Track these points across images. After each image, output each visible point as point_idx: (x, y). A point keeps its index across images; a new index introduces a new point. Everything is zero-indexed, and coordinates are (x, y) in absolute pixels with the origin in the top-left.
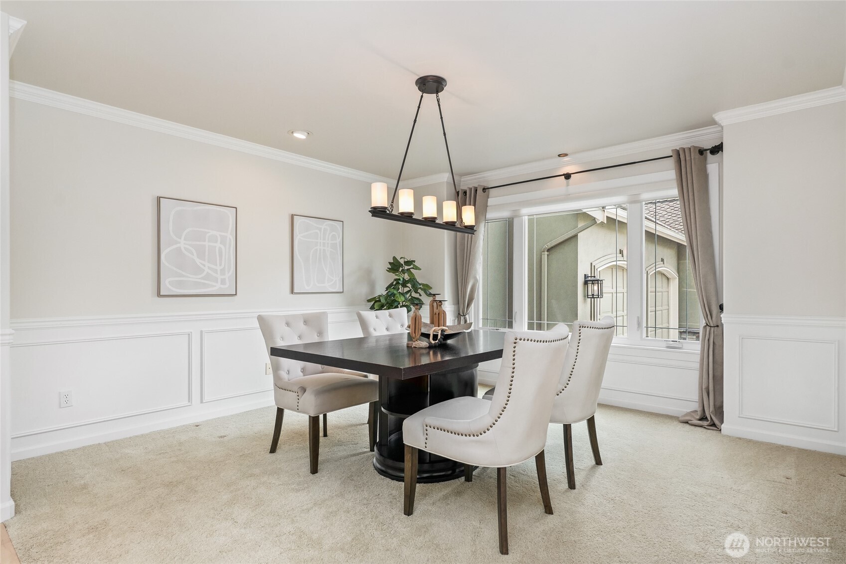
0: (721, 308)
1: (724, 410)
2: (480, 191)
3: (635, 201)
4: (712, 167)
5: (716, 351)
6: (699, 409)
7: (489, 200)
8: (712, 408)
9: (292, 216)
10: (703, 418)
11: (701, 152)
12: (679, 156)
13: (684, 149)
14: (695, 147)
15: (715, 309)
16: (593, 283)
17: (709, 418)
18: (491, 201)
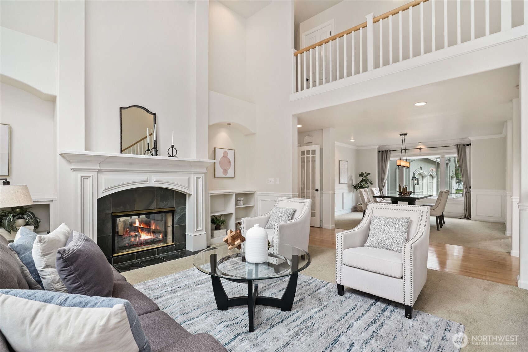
0: (470, 188)
1: (471, 214)
2: (388, 151)
3: (443, 157)
4: (467, 149)
5: (469, 199)
6: (464, 215)
7: (391, 154)
8: (468, 214)
9: (339, 161)
10: (465, 217)
11: (464, 145)
12: (458, 146)
13: (459, 144)
14: (462, 144)
15: (468, 188)
16: (415, 180)
17: (467, 216)
18: (391, 155)
